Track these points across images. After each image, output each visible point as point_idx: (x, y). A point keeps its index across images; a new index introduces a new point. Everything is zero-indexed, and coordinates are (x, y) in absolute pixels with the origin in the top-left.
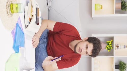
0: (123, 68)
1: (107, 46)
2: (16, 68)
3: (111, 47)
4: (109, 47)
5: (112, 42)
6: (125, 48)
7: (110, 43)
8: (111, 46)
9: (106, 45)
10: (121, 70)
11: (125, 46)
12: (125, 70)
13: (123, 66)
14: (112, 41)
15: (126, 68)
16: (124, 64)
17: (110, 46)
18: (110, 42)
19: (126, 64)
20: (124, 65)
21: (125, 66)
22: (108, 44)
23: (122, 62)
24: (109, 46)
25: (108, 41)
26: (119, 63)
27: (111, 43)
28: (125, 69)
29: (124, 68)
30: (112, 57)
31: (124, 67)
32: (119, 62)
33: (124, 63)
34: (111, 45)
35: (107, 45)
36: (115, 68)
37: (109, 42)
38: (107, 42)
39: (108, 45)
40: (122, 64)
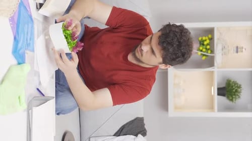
0: (235, 95)
1: (201, 48)
2: (19, 98)
3: (208, 49)
4: (204, 50)
5: (212, 39)
6: (237, 52)
7: (206, 40)
8: (208, 47)
9: (198, 45)
10: (231, 98)
11: (237, 47)
12: (239, 97)
13: (234, 91)
14: (210, 36)
15: (241, 94)
16: (236, 85)
17: (206, 49)
18: (207, 38)
19: (240, 85)
20: (237, 87)
21: (239, 90)
22: (202, 43)
23: (232, 81)
24: (205, 47)
25: (202, 36)
26: (227, 84)
27: (208, 41)
28: (238, 95)
29: (237, 93)
30: (210, 71)
31: (236, 91)
32: (225, 81)
33: (235, 83)
34: (208, 44)
35: (200, 46)
36: (219, 94)
37: (204, 38)
38: (200, 39)
39: (203, 45)
40: (232, 87)
